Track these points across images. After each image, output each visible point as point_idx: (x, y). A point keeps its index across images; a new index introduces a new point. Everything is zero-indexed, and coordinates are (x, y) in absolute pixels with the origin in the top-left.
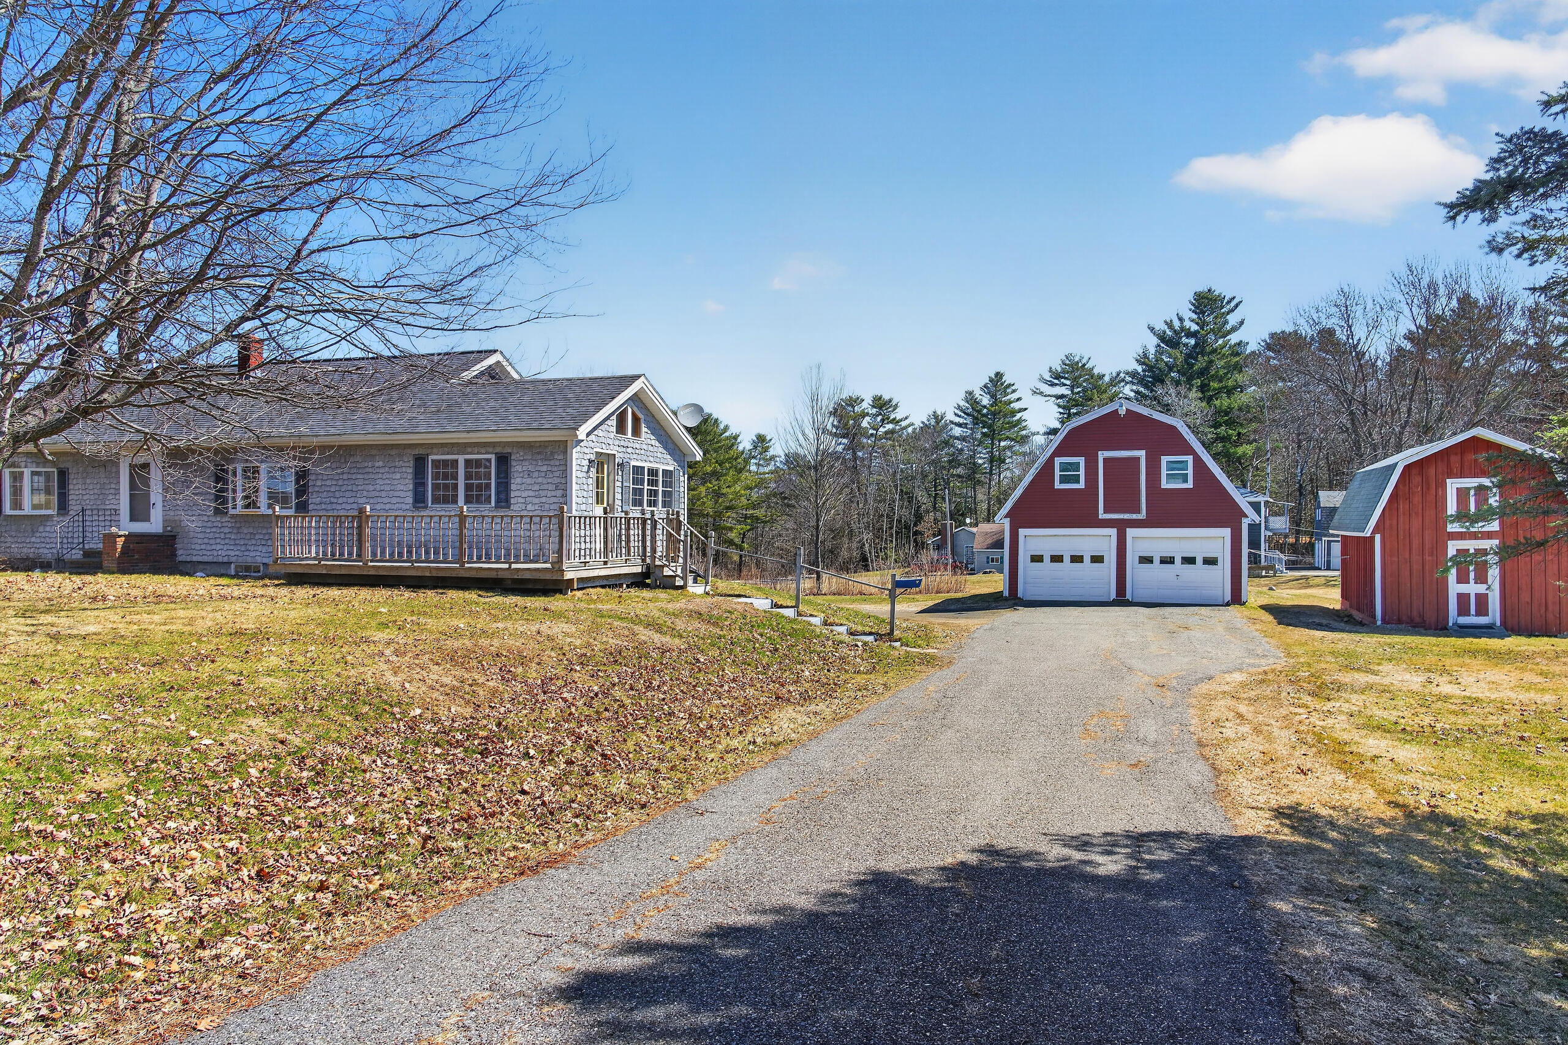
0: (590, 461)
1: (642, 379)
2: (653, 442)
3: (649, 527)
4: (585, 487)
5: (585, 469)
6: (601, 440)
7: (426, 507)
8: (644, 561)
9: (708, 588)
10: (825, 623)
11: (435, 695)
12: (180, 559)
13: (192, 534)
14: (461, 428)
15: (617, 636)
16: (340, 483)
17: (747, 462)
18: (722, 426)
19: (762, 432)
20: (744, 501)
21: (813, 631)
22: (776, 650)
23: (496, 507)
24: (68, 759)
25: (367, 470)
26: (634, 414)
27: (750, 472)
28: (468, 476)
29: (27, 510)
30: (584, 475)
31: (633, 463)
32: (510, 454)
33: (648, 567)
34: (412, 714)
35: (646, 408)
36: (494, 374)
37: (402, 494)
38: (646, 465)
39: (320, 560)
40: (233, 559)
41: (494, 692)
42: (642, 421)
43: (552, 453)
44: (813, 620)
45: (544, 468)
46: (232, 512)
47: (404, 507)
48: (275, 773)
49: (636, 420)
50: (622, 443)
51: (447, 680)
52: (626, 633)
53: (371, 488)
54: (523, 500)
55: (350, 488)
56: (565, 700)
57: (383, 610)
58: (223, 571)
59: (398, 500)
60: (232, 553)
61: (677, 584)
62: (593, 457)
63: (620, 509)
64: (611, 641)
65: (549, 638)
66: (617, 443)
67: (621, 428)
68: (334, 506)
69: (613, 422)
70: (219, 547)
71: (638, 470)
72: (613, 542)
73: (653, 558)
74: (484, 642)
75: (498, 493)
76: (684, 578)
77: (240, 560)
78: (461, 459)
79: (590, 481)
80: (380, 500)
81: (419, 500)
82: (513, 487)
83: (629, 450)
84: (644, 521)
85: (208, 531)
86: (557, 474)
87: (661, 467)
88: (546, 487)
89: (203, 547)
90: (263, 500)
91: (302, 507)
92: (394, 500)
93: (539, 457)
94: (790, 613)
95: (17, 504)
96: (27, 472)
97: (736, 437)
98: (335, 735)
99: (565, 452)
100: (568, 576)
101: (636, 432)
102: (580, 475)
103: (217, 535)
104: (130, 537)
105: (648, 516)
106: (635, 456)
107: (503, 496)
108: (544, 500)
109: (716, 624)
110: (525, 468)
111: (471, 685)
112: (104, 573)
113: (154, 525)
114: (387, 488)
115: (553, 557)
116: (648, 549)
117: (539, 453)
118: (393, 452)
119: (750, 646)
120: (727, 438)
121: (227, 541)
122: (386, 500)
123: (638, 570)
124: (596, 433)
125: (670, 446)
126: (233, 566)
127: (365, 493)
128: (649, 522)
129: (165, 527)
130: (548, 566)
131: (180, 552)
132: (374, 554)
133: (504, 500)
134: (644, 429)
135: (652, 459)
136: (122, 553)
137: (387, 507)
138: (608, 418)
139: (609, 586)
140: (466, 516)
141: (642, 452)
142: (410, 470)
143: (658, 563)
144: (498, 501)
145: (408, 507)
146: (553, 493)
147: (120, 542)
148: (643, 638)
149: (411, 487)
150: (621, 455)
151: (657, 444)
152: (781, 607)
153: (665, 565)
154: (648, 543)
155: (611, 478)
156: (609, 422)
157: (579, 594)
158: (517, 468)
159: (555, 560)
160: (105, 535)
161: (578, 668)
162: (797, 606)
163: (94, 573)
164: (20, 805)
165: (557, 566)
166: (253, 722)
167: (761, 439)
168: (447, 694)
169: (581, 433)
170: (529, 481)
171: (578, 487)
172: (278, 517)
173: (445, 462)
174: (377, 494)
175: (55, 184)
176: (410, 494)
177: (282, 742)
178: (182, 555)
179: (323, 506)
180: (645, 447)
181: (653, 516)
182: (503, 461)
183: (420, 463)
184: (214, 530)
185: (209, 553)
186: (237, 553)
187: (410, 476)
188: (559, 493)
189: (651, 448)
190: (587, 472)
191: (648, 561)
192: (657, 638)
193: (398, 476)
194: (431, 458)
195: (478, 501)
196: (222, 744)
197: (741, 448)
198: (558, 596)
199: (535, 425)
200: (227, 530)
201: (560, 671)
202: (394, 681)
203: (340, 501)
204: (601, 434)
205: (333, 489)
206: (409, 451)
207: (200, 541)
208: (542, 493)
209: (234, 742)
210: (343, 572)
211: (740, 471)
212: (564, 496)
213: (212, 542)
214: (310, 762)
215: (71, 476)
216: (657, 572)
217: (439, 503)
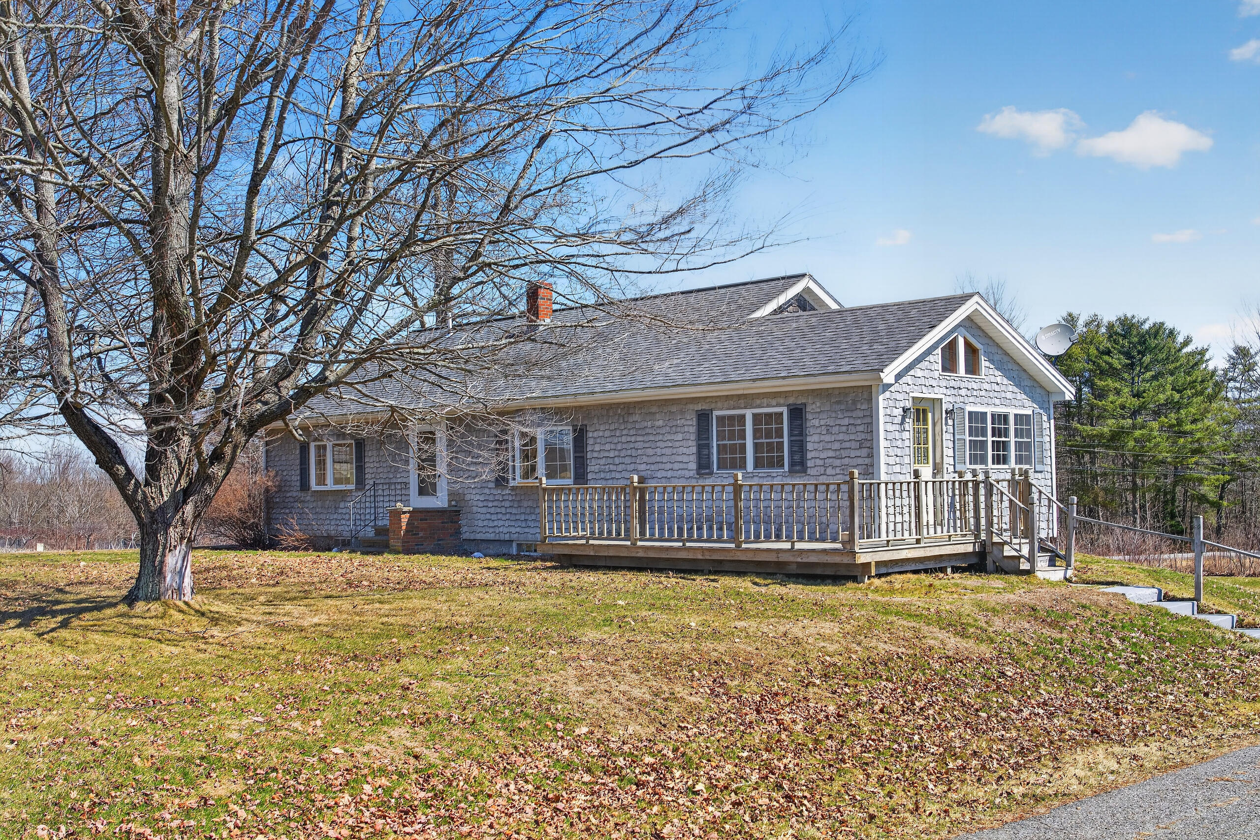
0: (905, 410)
1: (976, 298)
2: (999, 379)
3: (982, 491)
4: (899, 443)
5: (898, 420)
6: (919, 381)
7: (711, 473)
8: (977, 536)
9: (1070, 573)
10: (1240, 624)
11: (617, 710)
12: (465, 536)
13: (475, 509)
14: (747, 376)
15: (894, 638)
16: (619, 447)
17: (1219, 386)
18: (1180, 339)
19: (1242, 343)
20: (1220, 441)
21: (1210, 636)
22: (1139, 662)
23: (790, 471)
24: (198, 761)
25: (648, 431)
26: (967, 344)
27: (1227, 399)
28: (756, 433)
29: (330, 486)
30: (897, 427)
31: (969, 408)
32: (805, 404)
33: (983, 544)
34: (577, 732)
35: (987, 336)
36: (803, 302)
37: (685, 459)
38: (989, 410)
39: (588, 539)
40: (515, 537)
41: (693, 709)
42: (981, 352)
43: (854, 402)
44: (1215, 620)
45: (846, 421)
46: (512, 483)
47: (687, 474)
48: (388, 791)
49: (971, 351)
50: (953, 383)
51: (636, 693)
52: (909, 634)
53: (650, 452)
54: (821, 462)
55: (629, 452)
56: (780, 723)
57: (621, 602)
58: (505, 551)
59: (681, 466)
60: (513, 530)
61: (1022, 567)
62: (908, 404)
63: (951, 469)
64: (881, 646)
65: (796, 641)
66: (943, 383)
67: (949, 364)
68: (613, 475)
69: (937, 357)
70: (501, 523)
71: (977, 418)
72: (942, 513)
73: (990, 533)
74: (707, 645)
75: (792, 453)
76: (1031, 559)
77: (522, 537)
78: (749, 414)
79: (906, 435)
80: (661, 466)
81: (704, 466)
82: (810, 446)
83: (963, 392)
84: (976, 485)
85: (490, 504)
86: (861, 428)
87: (1012, 411)
88: (847, 445)
89: (485, 523)
90: (541, 470)
91: (581, 476)
92: (676, 466)
93: (837, 407)
94: (1183, 609)
95: (321, 480)
96: (329, 445)
97: (1202, 352)
98: (476, 751)
99: (870, 400)
100: (862, 559)
101: (973, 368)
102: (890, 427)
103: (499, 510)
104: (414, 513)
105: (981, 477)
106: (971, 399)
107: (797, 457)
108: (846, 461)
109: (1053, 625)
110: (822, 423)
111: (665, 700)
112: (390, 552)
113: (439, 501)
114: (668, 451)
115: (843, 535)
116: (983, 521)
117: (838, 402)
118: (674, 409)
119: (1098, 656)
120: (1192, 354)
121: (508, 516)
122: (668, 466)
123: (970, 548)
124: (912, 373)
125: (1028, 383)
126: (514, 545)
127: (645, 459)
128: (982, 485)
129: (450, 501)
130: (839, 546)
131: (464, 529)
132: (643, 533)
133: (799, 464)
134: (984, 363)
135: (997, 402)
136: (407, 531)
137: (669, 474)
138: (929, 352)
139: (926, 571)
140: (741, 486)
141: (983, 393)
142: (693, 429)
143: (996, 539)
144: (792, 464)
145: (691, 473)
146: (858, 453)
147: (405, 518)
148: (932, 642)
149: (694, 450)
150: (951, 399)
151: (1005, 381)
152: (1174, 599)
153: (1005, 543)
154: (983, 513)
155: (938, 428)
156: (931, 358)
157: (877, 582)
158: (814, 422)
159: (846, 538)
160: (391, 512)
161: (818, 682)
162: (1197, 598)
163: (380, 553)
164: (134, 806)
165: (848, 547)
166: (395, 733)
167: (1242, 353)
168: (631, 710)
169: (888, 375)
170: (828, 438)
171: (887, 444)
172: (545, 490)
173: (731, 418)
174: (658, 459)
175: (260, 166)
176: (693, 458)
177: (416, 757)
178: (466, 534)
179: (602, 475)
180: (986, 386)
181: (987, 477)
182: (797, 413)
183: (703, 418)
184: (495, 504)
185: (491, 530)
186: (518, 530)
187: (693, 437)
188: (864, 452)
189: (997, 388)
190: (902, 423)
191: (983, 536)
192: (953, 642)
193: (680, 437)
194: (716, 413)
195: (771, 465)
196: (352, 755)
197: (1211, 367)
198: (851, 585)
199: (831, 368)
200: (507, 504)
201: (793, 685)
202: (574, 690)
203: (620, 468)
204: (919, 373)
205: (612, 454)
206: (691, 406)
207: (482, 517)
208: (844, 453)
209: (367, 754)
210: (612, 553)
211: (1211, 398)
212: (871, 456)
213: (494, 517)
214: (434, 781)
215: (367, 448)
216: (995, 550)
217: (726, 468)
